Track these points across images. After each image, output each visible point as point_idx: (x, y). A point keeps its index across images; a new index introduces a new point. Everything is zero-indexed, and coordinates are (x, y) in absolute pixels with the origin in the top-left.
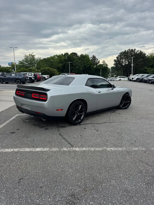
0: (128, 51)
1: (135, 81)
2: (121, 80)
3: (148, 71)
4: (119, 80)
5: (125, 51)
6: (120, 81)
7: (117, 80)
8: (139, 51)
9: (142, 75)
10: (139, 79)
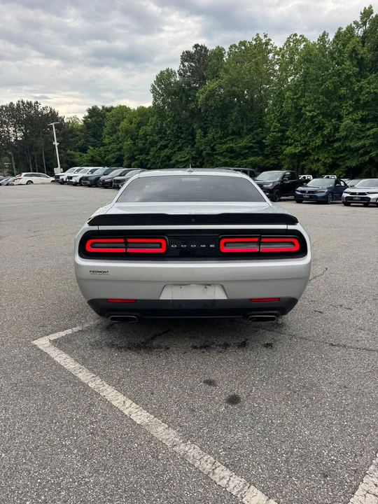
0: (18, 105)
1: (75, 184)
2: (32, 182)
3: (77, 160)
4: (27, 184)
5: (12, 103)
6: (30, 186)
7: (20, 181)
8: (49, 109)
9: (91, 168)
10: (89, 179)
